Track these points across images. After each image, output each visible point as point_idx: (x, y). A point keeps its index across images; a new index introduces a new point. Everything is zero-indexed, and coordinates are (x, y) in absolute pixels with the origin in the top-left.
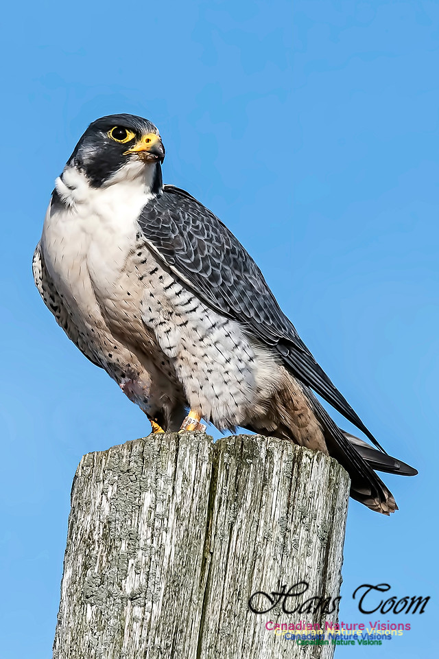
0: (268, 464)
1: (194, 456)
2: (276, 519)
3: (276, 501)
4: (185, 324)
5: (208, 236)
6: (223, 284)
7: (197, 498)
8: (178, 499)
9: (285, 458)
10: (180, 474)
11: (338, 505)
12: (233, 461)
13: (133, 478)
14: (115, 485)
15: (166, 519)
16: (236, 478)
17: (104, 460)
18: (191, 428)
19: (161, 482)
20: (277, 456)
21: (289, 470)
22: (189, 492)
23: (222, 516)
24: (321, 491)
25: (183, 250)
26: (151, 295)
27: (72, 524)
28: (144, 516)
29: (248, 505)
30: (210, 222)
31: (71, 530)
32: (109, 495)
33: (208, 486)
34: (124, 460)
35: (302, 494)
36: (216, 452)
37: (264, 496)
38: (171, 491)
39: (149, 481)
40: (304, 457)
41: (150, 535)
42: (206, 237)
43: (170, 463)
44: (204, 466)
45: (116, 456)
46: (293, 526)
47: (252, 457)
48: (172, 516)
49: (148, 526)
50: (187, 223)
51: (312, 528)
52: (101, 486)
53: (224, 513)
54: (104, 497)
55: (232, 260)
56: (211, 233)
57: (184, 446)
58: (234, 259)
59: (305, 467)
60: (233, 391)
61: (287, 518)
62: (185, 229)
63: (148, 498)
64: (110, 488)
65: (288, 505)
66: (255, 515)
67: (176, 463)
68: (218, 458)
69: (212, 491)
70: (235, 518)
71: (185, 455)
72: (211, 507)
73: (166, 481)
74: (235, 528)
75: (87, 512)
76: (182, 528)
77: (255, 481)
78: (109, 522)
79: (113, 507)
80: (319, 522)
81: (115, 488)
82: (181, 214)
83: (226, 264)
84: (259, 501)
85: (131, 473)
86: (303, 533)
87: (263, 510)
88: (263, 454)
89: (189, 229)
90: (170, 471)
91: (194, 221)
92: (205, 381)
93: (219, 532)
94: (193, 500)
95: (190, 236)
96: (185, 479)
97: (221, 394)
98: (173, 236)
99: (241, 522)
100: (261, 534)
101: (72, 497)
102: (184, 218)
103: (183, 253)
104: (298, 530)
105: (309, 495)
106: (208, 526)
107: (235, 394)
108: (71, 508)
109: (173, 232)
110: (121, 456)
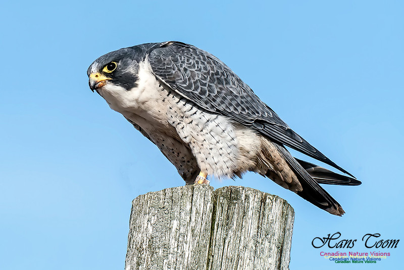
0: (246, 203)
1: (203, 199)
2: (251, 236)
3: (251, 225)
4: (191, 122)
5: (198, 68)
6: (209, 95)
7: (204, 223)
8: (193, 224)
9: (256, 200)
10: (194, 209)
11: (288, 227)
12: (225, 201)
13: (166, 212)
14: (156, 216)
15: (186, 236)
16: (228, 212)
17: (149, 201)
18: (201, 182)
19: (183, 214)
20: (251, 199)
21: (259, 207)
22: (200, 220)
23: (219, 234)
24: (277, 219)
25: (181, 79)
26: (170, 108)
27: (130, 238)
28: (173, 234)
29: (234, 227)
30: (199, 59)
31: (130, 242)
32: (152, 222)
33: (211, 217)
34: (161, 201)
35: (266, 221)
36: (215, 197)
37: (244, 223)
38: (189, 219)
39: (176, 213)
40: (267, 199)
41: (176, 245)
42: (196, 69)
43: (188, 202)
44: (209, 205)
45: (157, 199)
46: (261, 240)
47: (237, 199)
48: (190, 235)
49: (175, 240)
50: (183, 62)
51: (272, 241)
52: (147, 216)
53: (220, 233)
54: (149, 223)
55: (216, 79)
56: (200, 65)
57: (197, 193)
58: (218, 78)
59: (268, 205)
60: (226, 159)
61: (258, 235)
62: (181, 66)
63: (175, 224)
64: (153, 218)
65: (258, 227)
66: (239, 233)
67: (192, 203)
68: (217, 200)
69: (213, 220)
70: (227, 235)
71: (197, 198)
72: (212, 229)
73: (186, 214)
74: (227, 241)
75: (139, 232)
76: (196, 241)
77: (238, 214)
78: (152, 238)
79: (155, 229)
80: (276, 237)
81: (156, 218)
82: (179, 58)
83: (211, 83)
84: (241, 225)
85: (165, 209)
86: (267, 244)
87: (243, 230)
88: (243, 198)
89: (185, 66)
90: (188, 207)
91: (188, 61)
92: (209, 155)
93: (217, 243)
94: (202, 225)
95: (185, 70)
96: (197, 212)
97: (218, 162)
98: (174, 72)
99: (230, 238)
100: (242, 244)
101: (130, 223)
102: (181, 59)
103: (181, 81)
104: (264, 242)
105: (270, 221)
106: (211, 240)
107: (227, 161)
108: (129, 229)
109: (174, 69)
110: (159, 199)
